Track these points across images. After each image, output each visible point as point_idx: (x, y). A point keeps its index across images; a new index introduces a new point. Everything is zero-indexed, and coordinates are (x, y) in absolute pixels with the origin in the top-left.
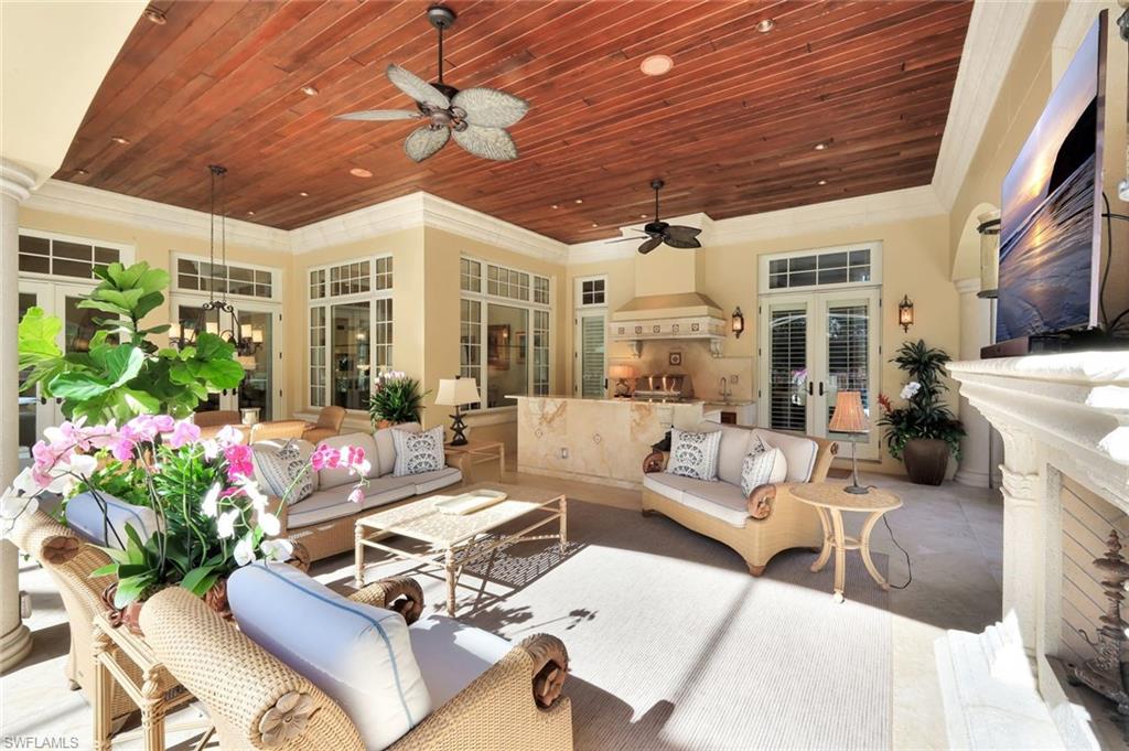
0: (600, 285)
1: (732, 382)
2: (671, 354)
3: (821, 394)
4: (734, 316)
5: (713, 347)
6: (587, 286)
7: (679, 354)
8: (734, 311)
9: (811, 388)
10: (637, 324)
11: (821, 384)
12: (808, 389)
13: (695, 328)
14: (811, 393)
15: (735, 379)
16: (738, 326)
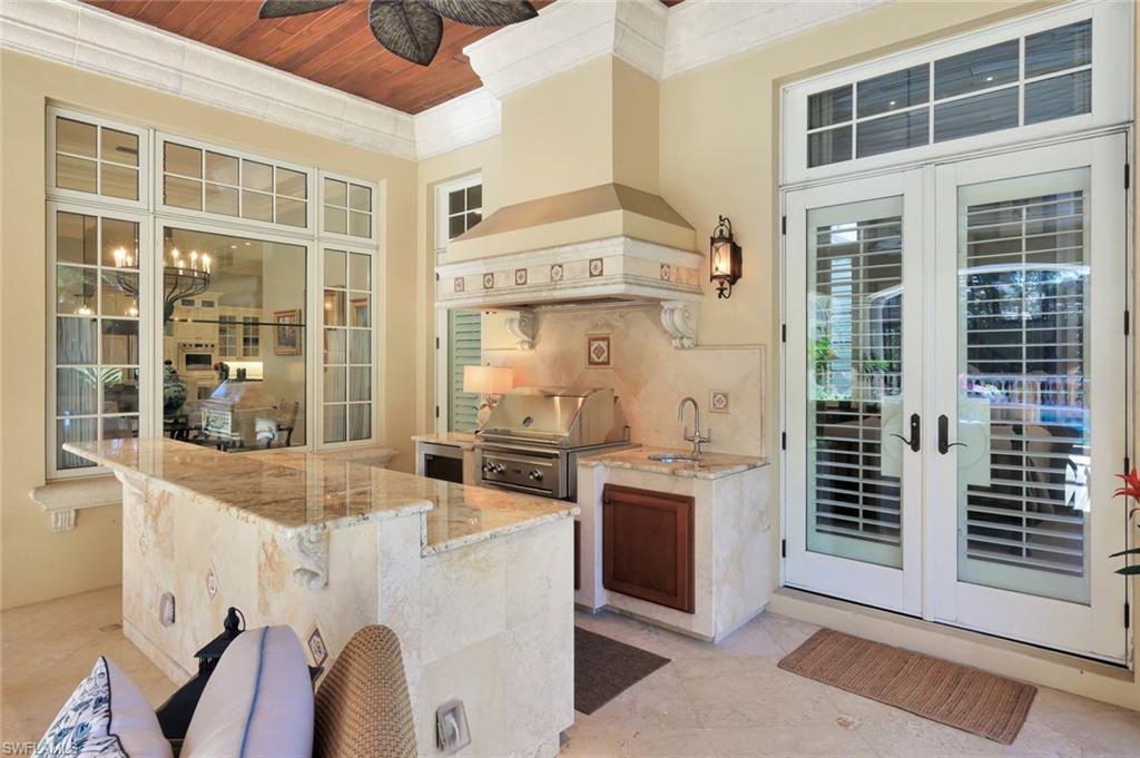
0: (475, 196)
1: (715, 409)
2: (591, 340)
3: (943, 446)
4: (713, 240)
5: (665, 319)
6: (456, 200)
7: (606, 339)
8: (711, 227)
9: (915, 431)
10: (482, 268)
11: (943, 422)
12: (908, 435)
13: (595, 269)
14: (915, 444)
15: (722, 401)
16: (723, 265)
